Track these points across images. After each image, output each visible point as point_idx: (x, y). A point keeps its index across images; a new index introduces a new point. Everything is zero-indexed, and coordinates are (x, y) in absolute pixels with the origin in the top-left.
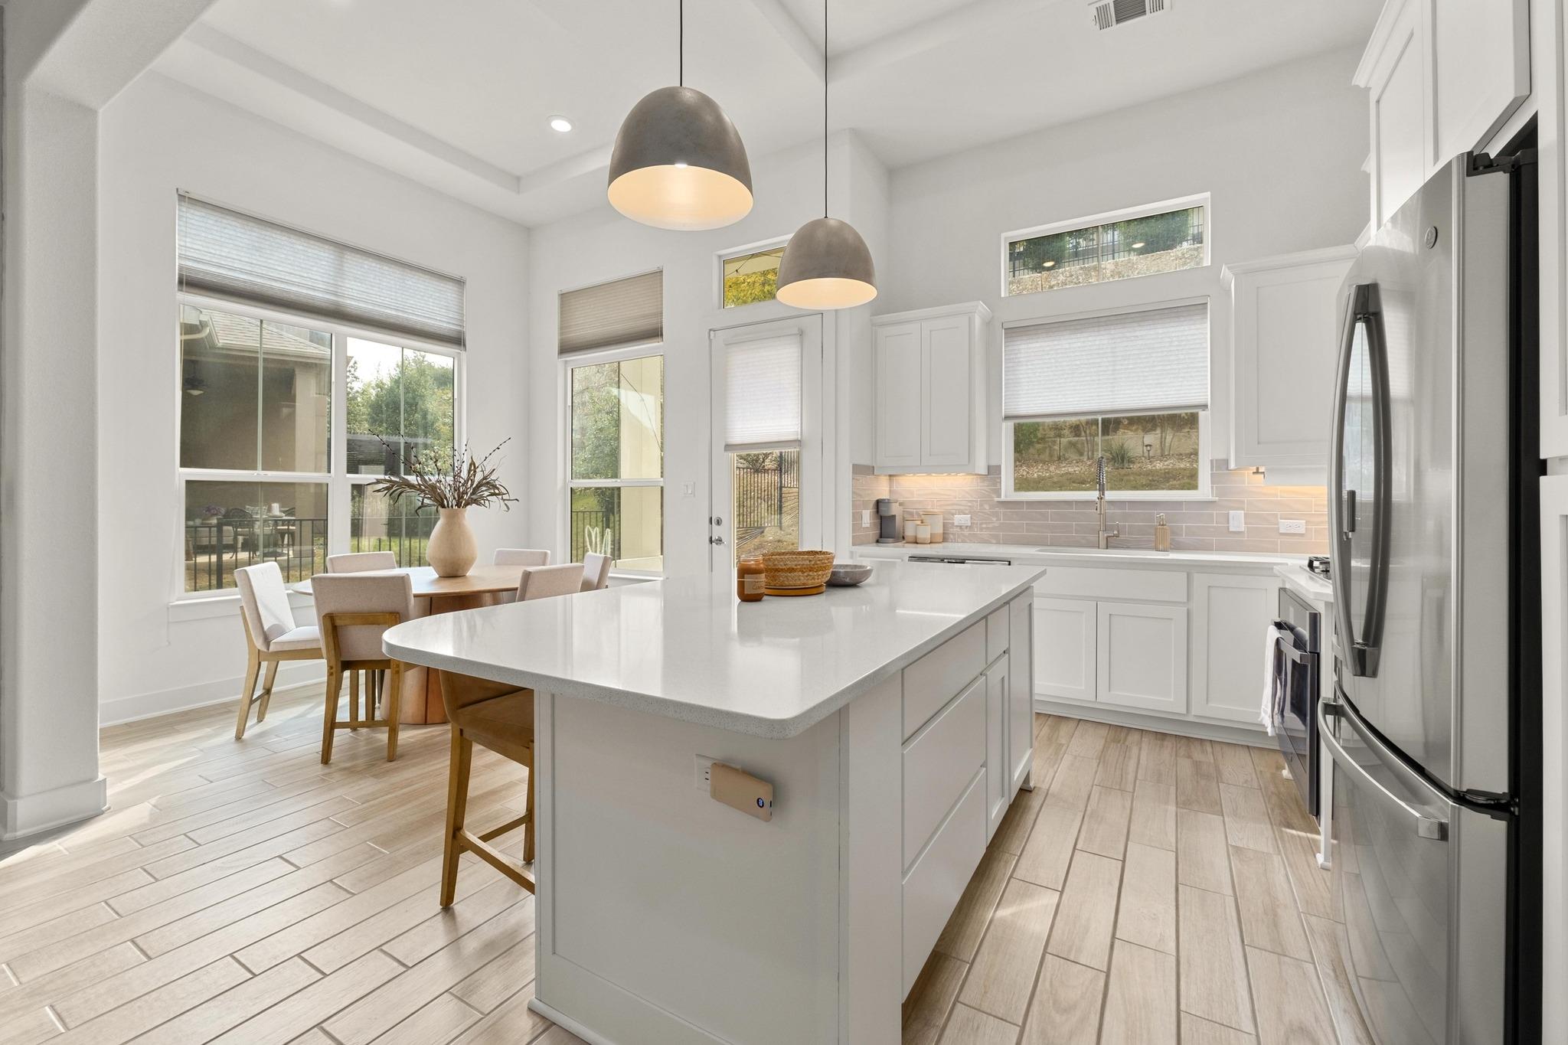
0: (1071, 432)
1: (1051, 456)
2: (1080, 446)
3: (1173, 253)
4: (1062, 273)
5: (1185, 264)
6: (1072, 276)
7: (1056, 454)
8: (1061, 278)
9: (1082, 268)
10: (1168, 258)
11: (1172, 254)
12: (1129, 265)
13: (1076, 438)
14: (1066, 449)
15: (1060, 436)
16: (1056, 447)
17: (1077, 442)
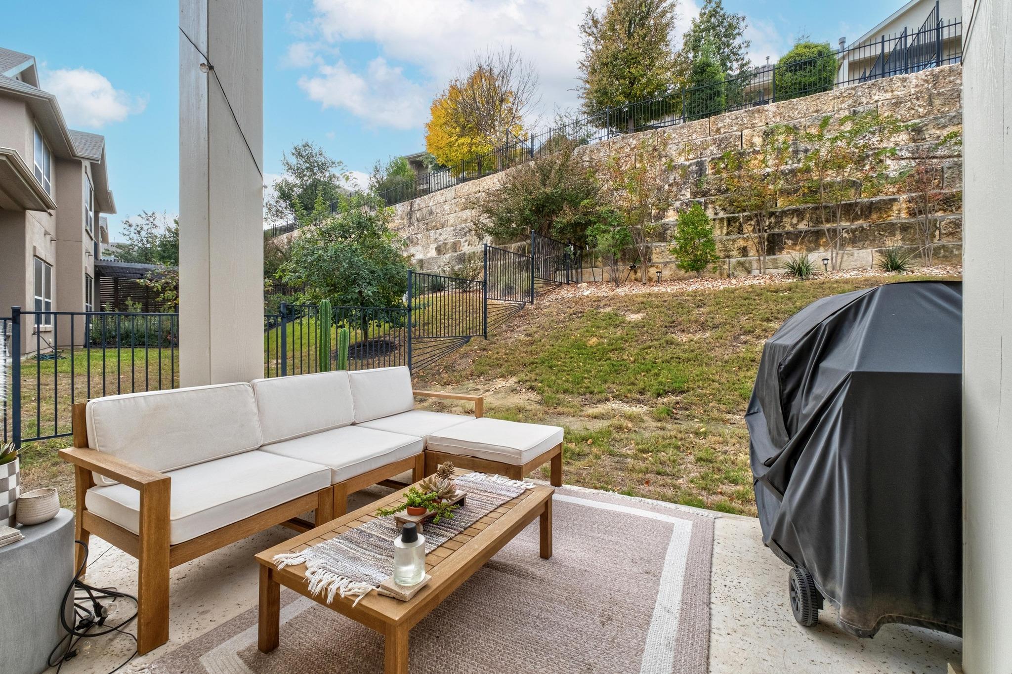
0: (740, 253)
1: (721, 274)
2: (747, 265)
3: (831, 93)
4: (729, 117)
5: (843, 102)
6: (737, 118)
7: (726, 272)
8: (728, 120)
9: (746, 111)
10: (826, 98)
11: (830, 95)
12: (790, 106)
13: (745, 258)
14: (735, 269)
15: (728, 257)
16: (726, 267)
17: (745, 262)
